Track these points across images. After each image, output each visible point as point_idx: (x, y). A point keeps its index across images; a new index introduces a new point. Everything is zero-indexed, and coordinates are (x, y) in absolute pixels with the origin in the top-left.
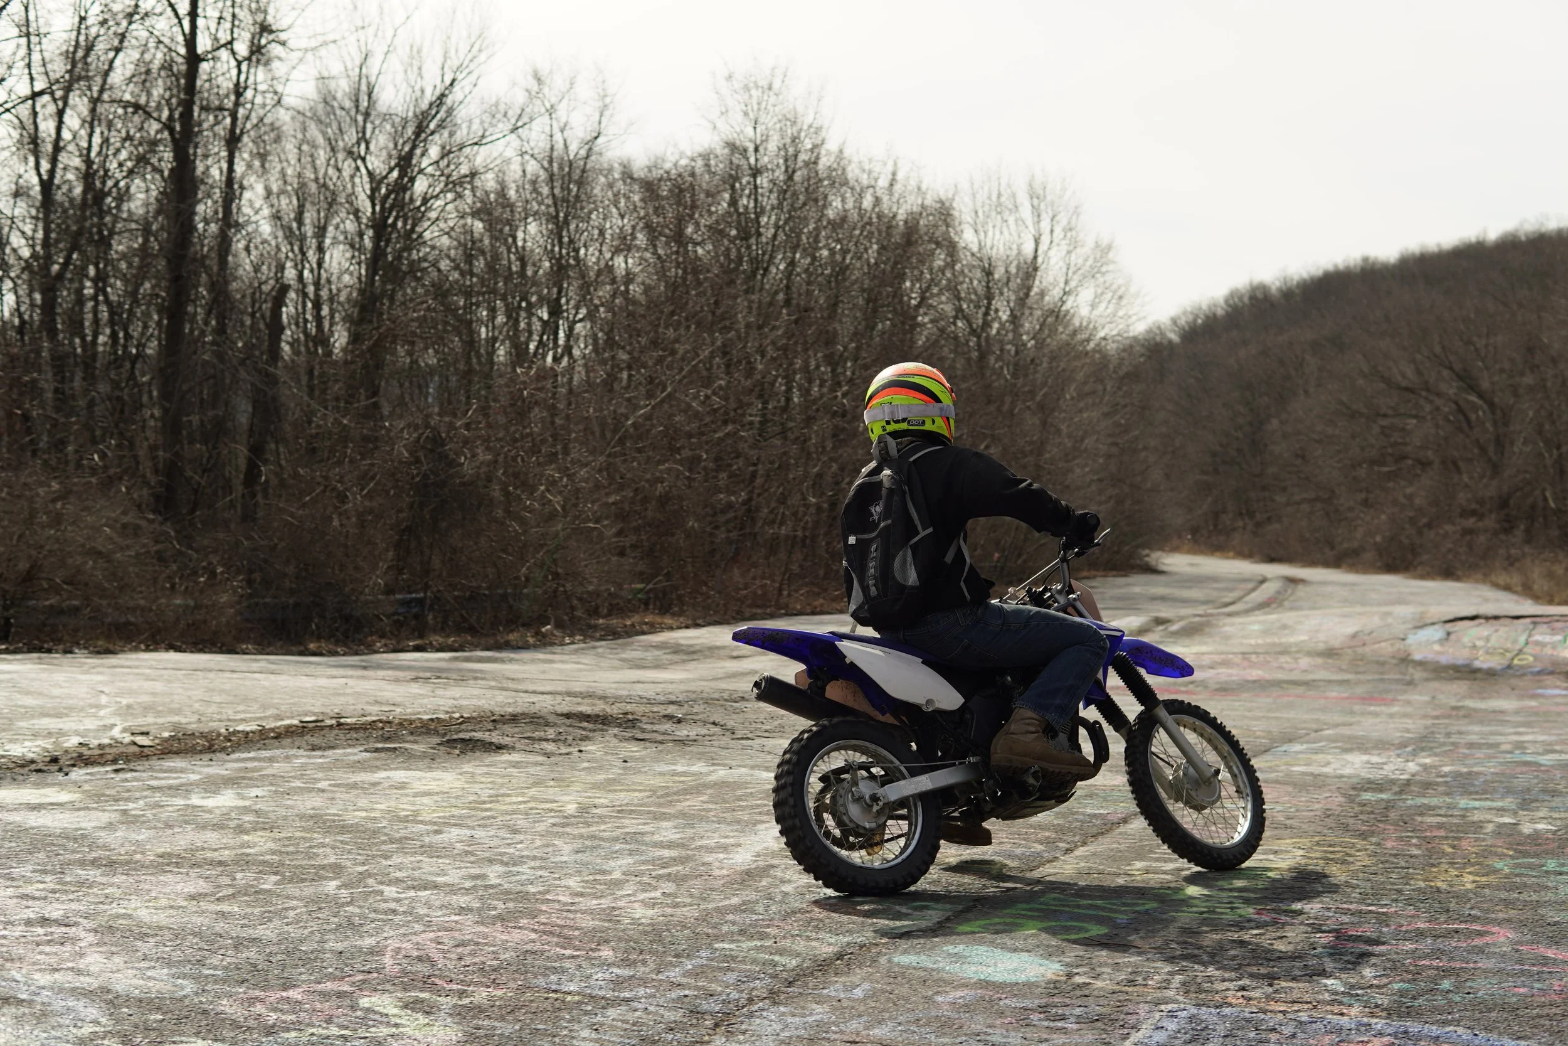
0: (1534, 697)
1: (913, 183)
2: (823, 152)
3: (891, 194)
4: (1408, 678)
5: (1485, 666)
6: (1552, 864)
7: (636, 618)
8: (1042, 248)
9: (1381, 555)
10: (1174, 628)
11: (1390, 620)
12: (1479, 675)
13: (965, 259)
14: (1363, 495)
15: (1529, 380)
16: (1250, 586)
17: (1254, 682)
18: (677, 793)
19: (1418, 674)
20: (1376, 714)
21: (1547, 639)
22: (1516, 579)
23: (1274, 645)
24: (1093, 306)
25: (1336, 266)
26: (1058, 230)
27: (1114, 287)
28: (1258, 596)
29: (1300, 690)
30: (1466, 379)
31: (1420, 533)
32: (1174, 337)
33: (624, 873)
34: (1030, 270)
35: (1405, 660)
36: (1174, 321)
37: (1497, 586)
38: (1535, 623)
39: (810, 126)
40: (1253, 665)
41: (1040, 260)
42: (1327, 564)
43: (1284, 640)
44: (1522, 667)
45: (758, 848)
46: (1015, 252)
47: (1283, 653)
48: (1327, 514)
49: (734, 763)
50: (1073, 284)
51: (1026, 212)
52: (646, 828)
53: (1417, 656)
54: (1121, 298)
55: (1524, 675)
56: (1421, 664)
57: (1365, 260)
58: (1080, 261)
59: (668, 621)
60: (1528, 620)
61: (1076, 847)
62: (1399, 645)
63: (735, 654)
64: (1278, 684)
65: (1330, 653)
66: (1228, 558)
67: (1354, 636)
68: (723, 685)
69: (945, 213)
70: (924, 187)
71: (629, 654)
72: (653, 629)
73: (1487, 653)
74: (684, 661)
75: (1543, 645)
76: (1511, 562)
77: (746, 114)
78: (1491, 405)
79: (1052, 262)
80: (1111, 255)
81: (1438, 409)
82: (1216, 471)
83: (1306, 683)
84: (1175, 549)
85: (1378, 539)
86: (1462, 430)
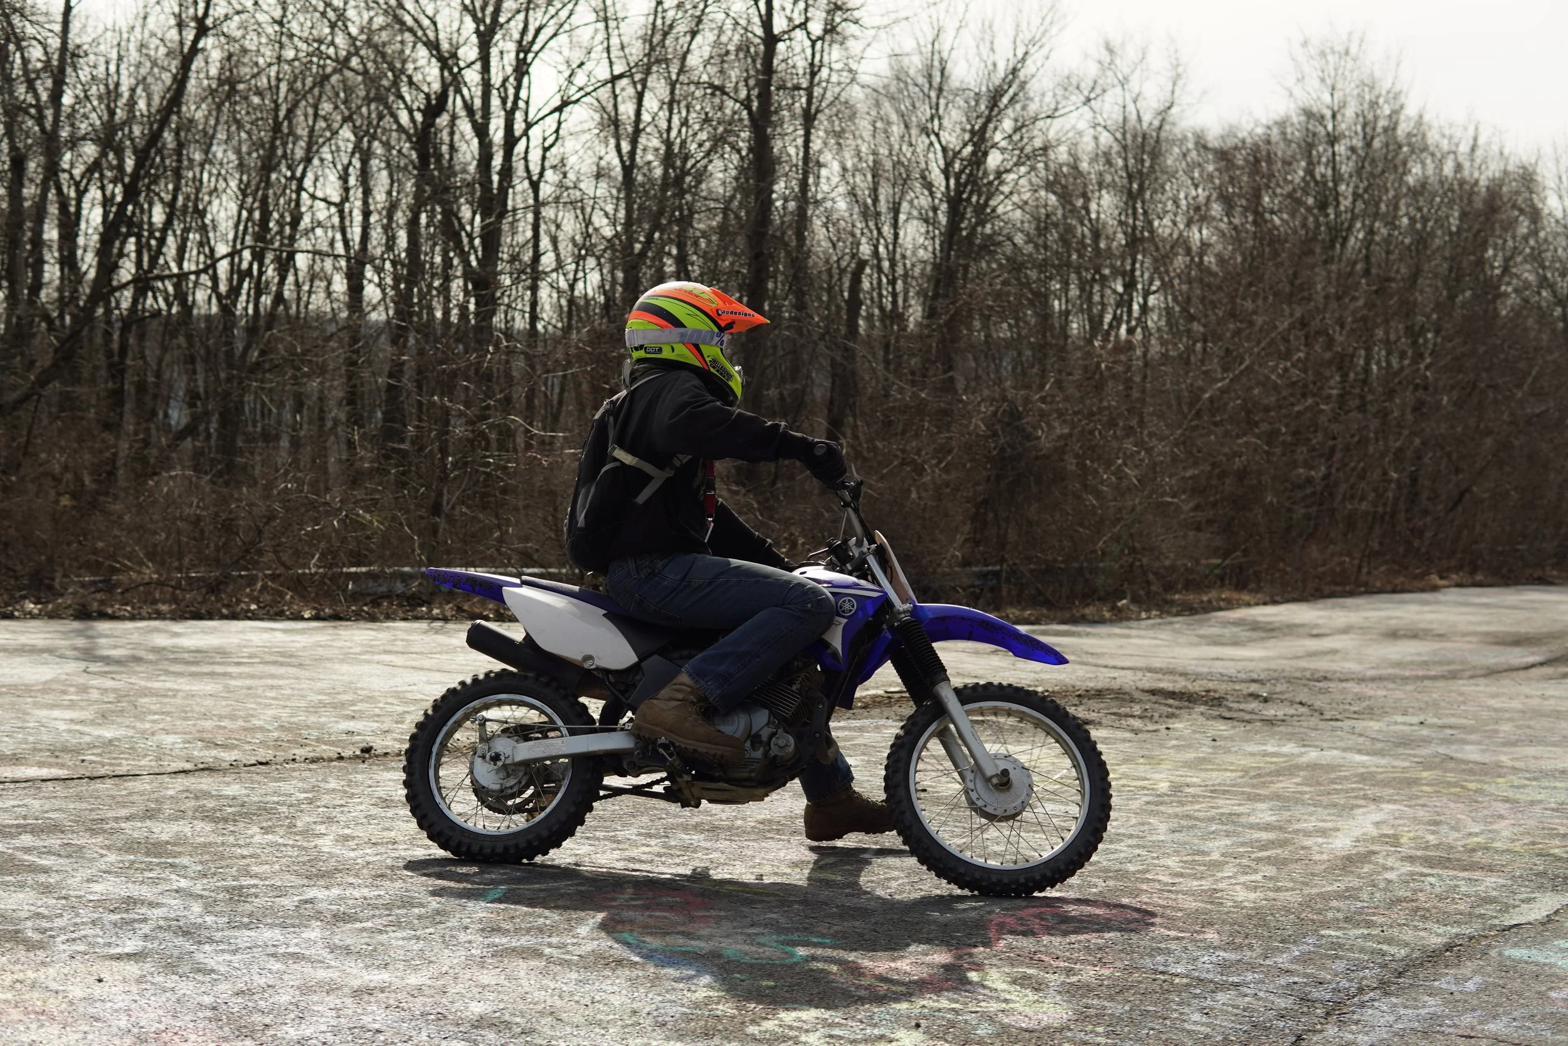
1: (1495, 148)
2: (1402, 117)
3: (1472, 160)
7: (1213, 594)
13: (1549, 226)
18: (1270, 774)
33: (1223, 855)
39: (1388, 92)
45: (1357, 833)
49: (1325, 745)
52: (1241, 809)
59: (1246, 597)
63: (1315, 632)
68: (1303, 664)
69: (1527, 179)
70: (1506, 152)
71: (1205, 631)
72: (1230, 605)
74: (1263, 639)
77: (1323, 80)
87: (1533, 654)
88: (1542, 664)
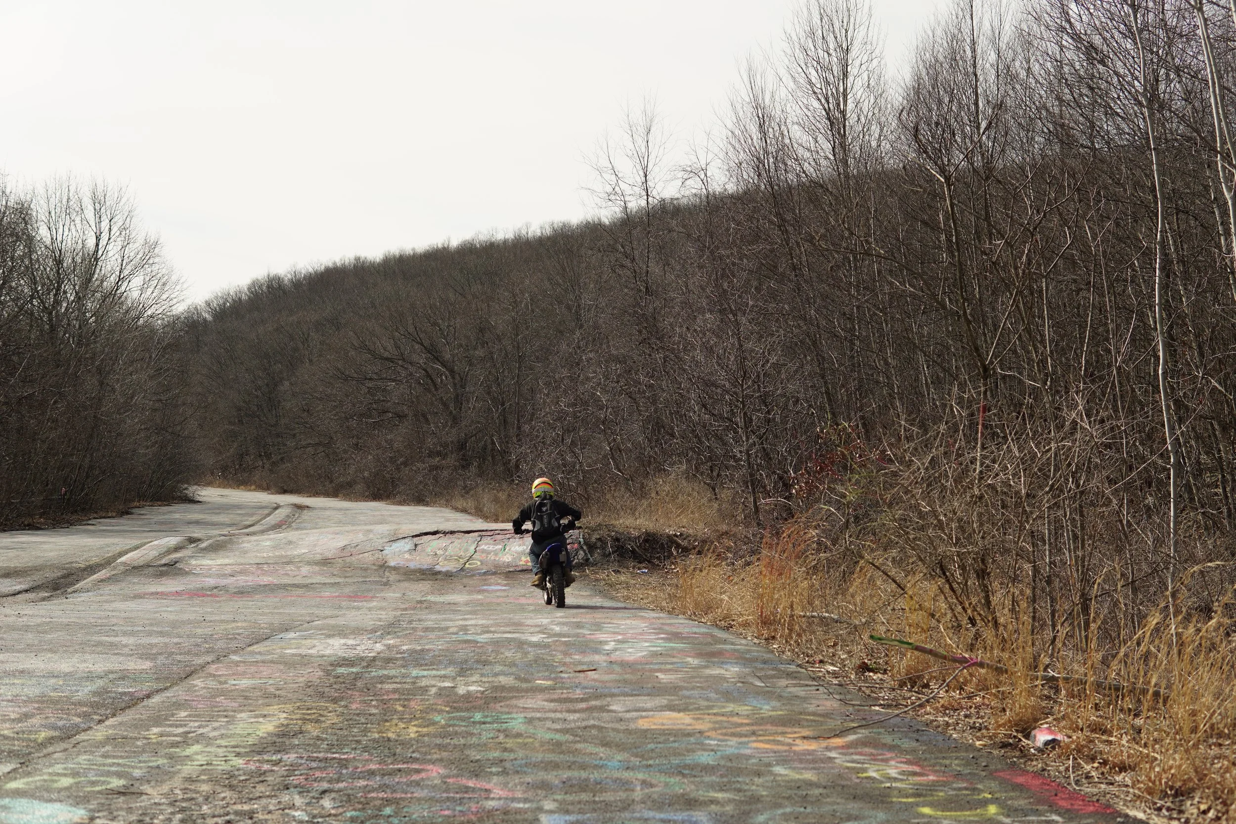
0: (480, 592)
4: (384, 580)
5: (444, 570)
6: (478, 716)
8: (103, 243)
9: (368, 487)
10: (204, 545)
11: (371, 536)
12: (439, 577)
13: (41, 251)
14: (354, 441)
15: (480, 353)
16: (266, 511)
17: (265, 586)
19: (393, 577)
20: (359, 608)
21: (491, 548)
22: (470, 504)
23: (282, 556)
24: (142, 290)
26: (115, 229)
27: (160, 275)
28: (272, 519)
29: (300, 591)
30: (434, 353)
31: (398, 469)
32: (209, 317)
34: (93, 259)
35: (383, 566)
36: (208, 304)
37: (456, 509)
38: (481, 536)
40: (265, 573)
41: (100, 252)
42: (327, 494)
43: (289, 553)
44: (472, 570)
46: (80, 246)
47: (288, 563)
48: (327, 455)
50: (126, 272)
51: (90, 214)
53: (392, 564)
54: (164, 284)
55: (473, 575)
56: (395, 569)
58: (132, 254)
60: (476, 534)
61: (107, 718)
62: (378, 555)
64: (285, 587)
65: (325, 562)
66: (250, 490)
67: (343, 548)
69: (24, 213)
70: (8, 191)
73: (446, 559)
75: (488, 553)
76: (467, 491)
78: (452, 371)
79: (110, 254)
80: (156, 250)
81: (411, 374)
82: (241, 422)
83: (305, 586)
84: (209, 484)
85: (366, 474)
86: (429, 391)
87: (20, 583)
88: (26, 591)
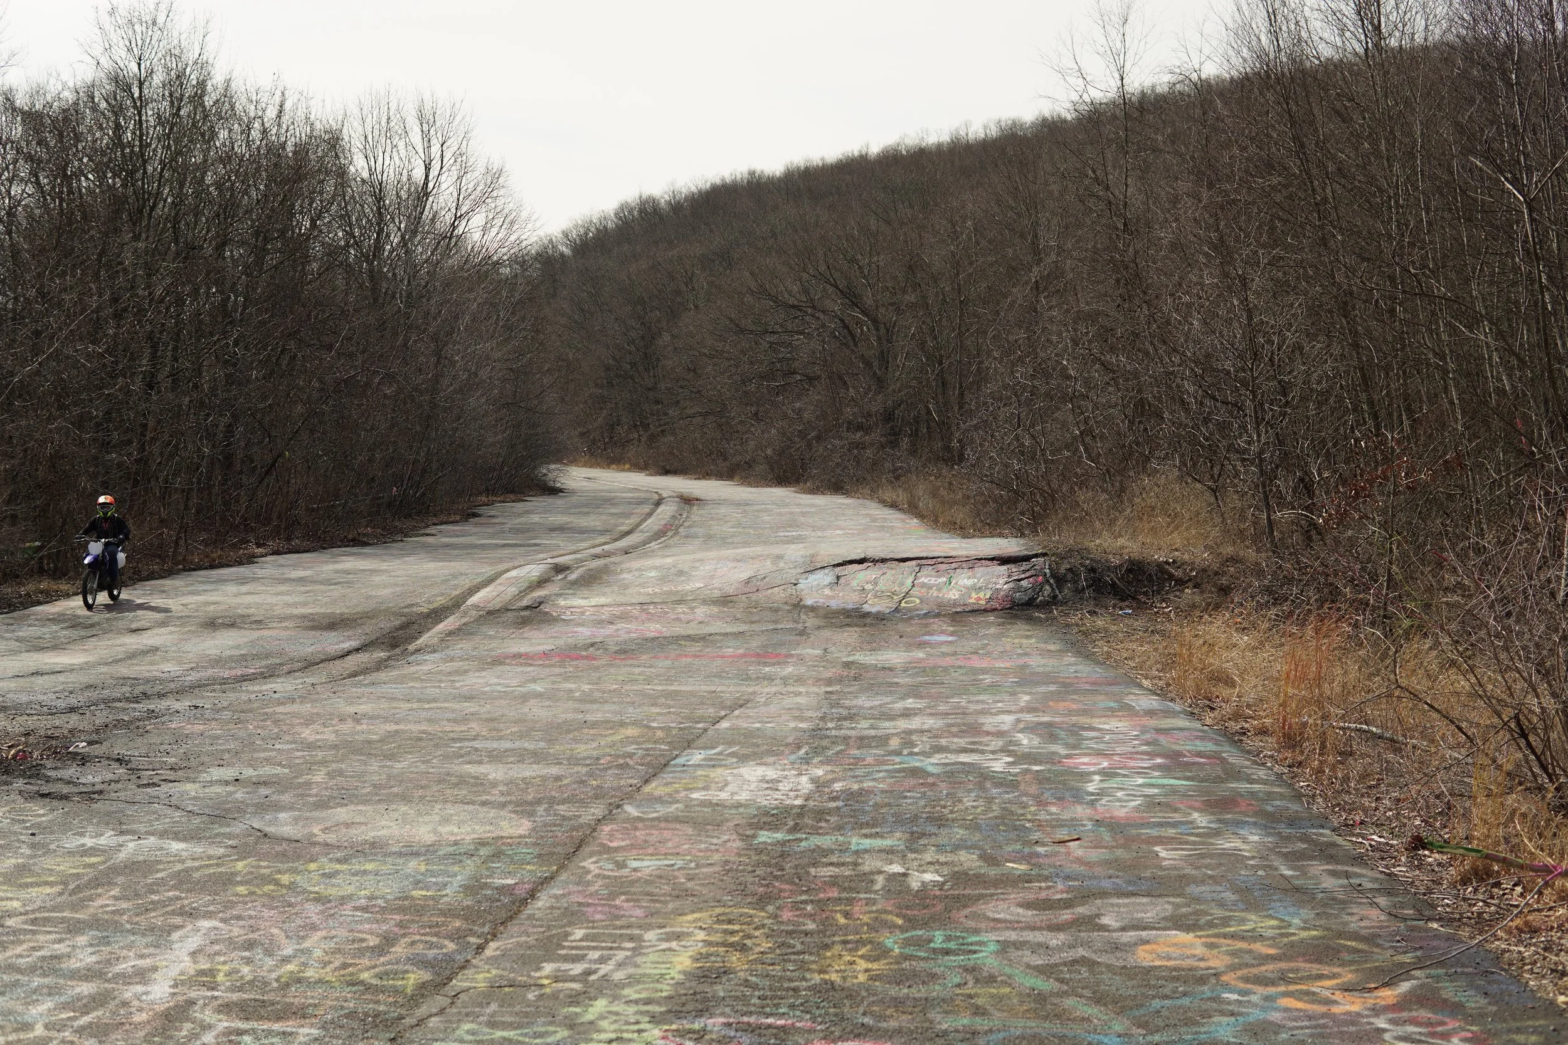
0: (921, 645)
1: (301, 114)
2: (209, 86)
3: (279, 125)
4: (800, 626)
5: (874, 610)
7: (31, 587)
8: (433, 173)
9: (772, 469)
10: (574, 576)
11: (781, 563)
12: (868, 621)
13: (355, 188)
14: (753, 410)
15: (911, 297)
16: (647, 509)
17: (653, 639)
19: (811, 621)
21: (933, 581)
22: (902, 496)
23: (670, 593)
24: (485, 230)
25: (723, 179)
26: (448, 155)
27: (506, 211)
28: (653, 522)
29: (697, 646)
30: (851, 296)
31: (809, 446)
32: (566, 251)
34: (423, 194)
35: (798, 606)
36: (565, 234)
37: (884, 503)
38: (920, 566)
39: (195, 62)
40: (651, 618)
41: (431, 185)
42: (720, 476)
43: (680, 588)
44: (909, 610)
46: (405, 179)
47: (680, 602)
48: (719, 426)
50: (464, 209)
51: (416, 137)
53: (809, 602)
54: (512, 223)
55: (911, 618)
56: (813, 609)
57: (752, 173)
58: (471, 186)
59: (64, 587)
60: (914, 563)
62: (791, 590)
64: (676, 639)
65: (725, 600)
66: (623, 470)
67: (748, 581)
69: (334, 142)
70: (312, 117)
72: (50, 597)
73: (876, 596)
75: (930, 587)
76: (896, 476)
77: (130, 50)
78: (875, 321)
79: (443, 187)
80: (501, 180)
81: (823, 325)
82: (610, 384)
83: (702, 638)
85: (769, 452)
86: (846, 345)
87: (349, 638)
88: (357, 650)
